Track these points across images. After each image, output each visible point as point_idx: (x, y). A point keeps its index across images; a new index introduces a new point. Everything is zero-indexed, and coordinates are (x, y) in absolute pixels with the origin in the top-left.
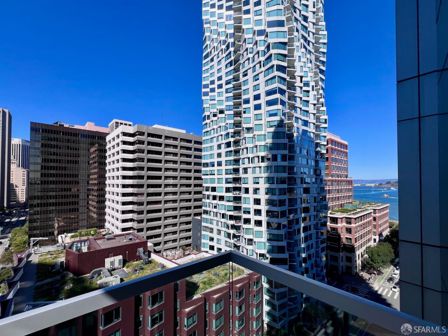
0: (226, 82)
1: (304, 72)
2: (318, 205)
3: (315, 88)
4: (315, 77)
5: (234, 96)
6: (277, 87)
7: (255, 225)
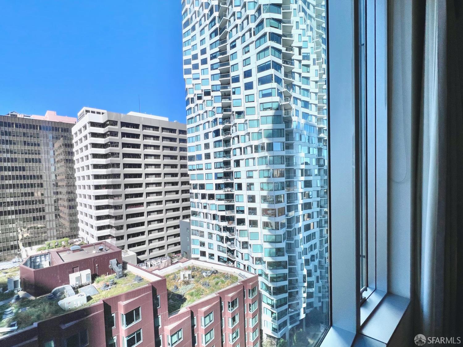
0: (211, 56)
1: (303, 41)
2: (322, 199)
3: (316, 62)
4: (317, 49)
5: (221, 73)
6: (270, 61)
7: (250, 226)
